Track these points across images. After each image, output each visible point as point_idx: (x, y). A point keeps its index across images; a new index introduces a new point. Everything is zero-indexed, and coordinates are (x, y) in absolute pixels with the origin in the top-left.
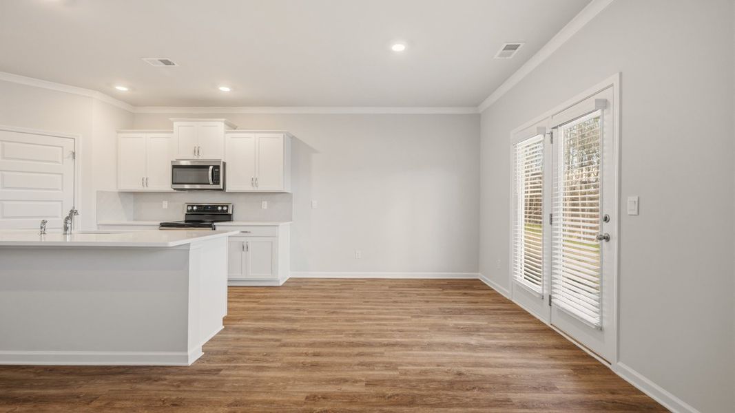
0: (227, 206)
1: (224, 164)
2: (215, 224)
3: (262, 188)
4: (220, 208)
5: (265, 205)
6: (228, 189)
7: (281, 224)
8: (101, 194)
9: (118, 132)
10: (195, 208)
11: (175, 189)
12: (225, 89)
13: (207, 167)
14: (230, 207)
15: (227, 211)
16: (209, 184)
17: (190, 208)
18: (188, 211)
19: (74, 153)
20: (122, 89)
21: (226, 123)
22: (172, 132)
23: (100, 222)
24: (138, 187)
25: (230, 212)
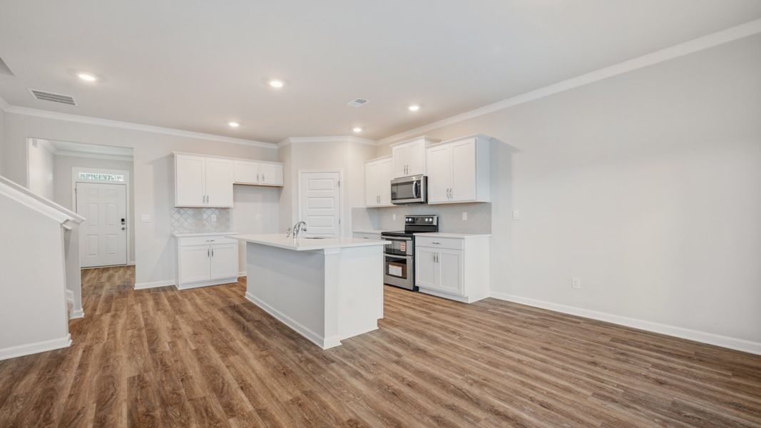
0: (432, 218)
1: (426, 178)
2: (414, 234)
3: (457, 198)
4: (427, 220)
5: (465, 216)
6: (431, 201)
7: (466, 237)
8: (355, 211)
9: (365, 163)
10: (410, 220)
11: (394, 204)
12: (414, 108)
13: (412, 182)
14: (435, 218)
15: (432, 222)
16: (413, 198)
17: (407, 220)
18: (406, 222)
19: (339, 183)
20: (357, 130)
21: (426, 139)
22: (392, 157)
23: (355, 231)
24: (375, 204)
25: (435, 223)
